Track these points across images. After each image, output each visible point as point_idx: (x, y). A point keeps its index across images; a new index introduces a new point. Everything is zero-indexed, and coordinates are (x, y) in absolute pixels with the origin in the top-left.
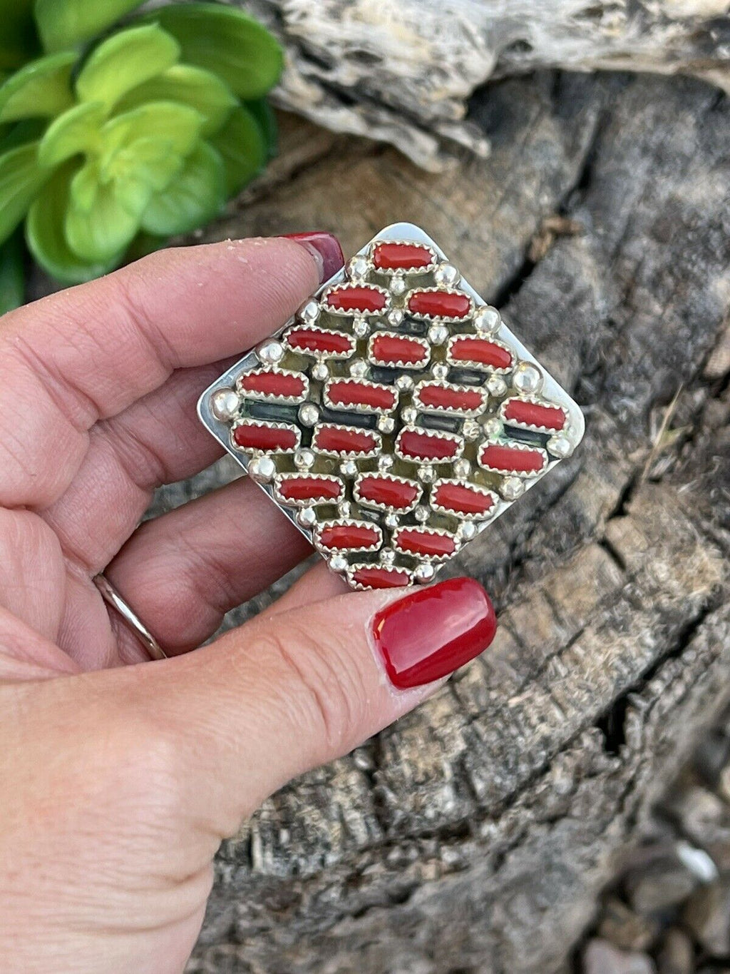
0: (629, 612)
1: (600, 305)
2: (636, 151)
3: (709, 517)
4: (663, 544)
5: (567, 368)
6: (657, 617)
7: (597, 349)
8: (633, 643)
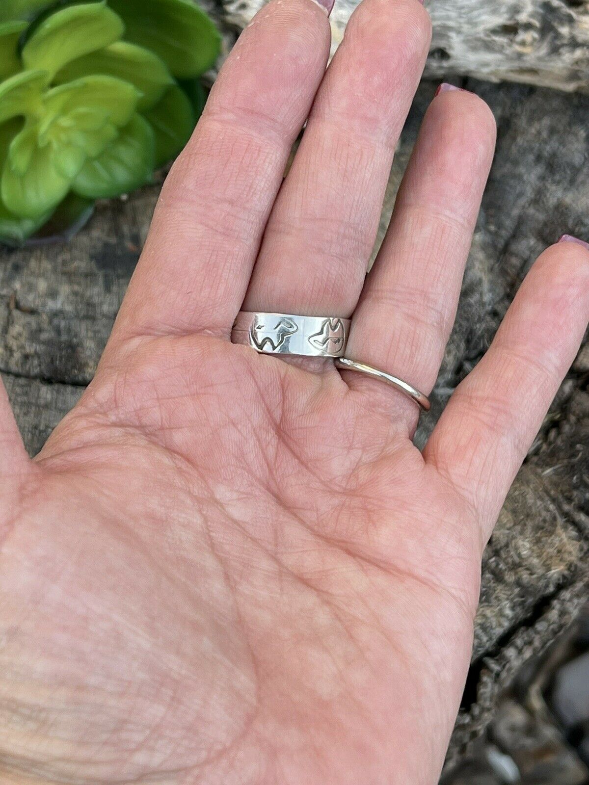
0: (492, 584)
1: (487, 297)
2: (531, 157)
3: (569, 500)
4: (527, 523)
5: (454, 353)
6: (517, 590)
7: (481, 337)
8: (494, 614)
